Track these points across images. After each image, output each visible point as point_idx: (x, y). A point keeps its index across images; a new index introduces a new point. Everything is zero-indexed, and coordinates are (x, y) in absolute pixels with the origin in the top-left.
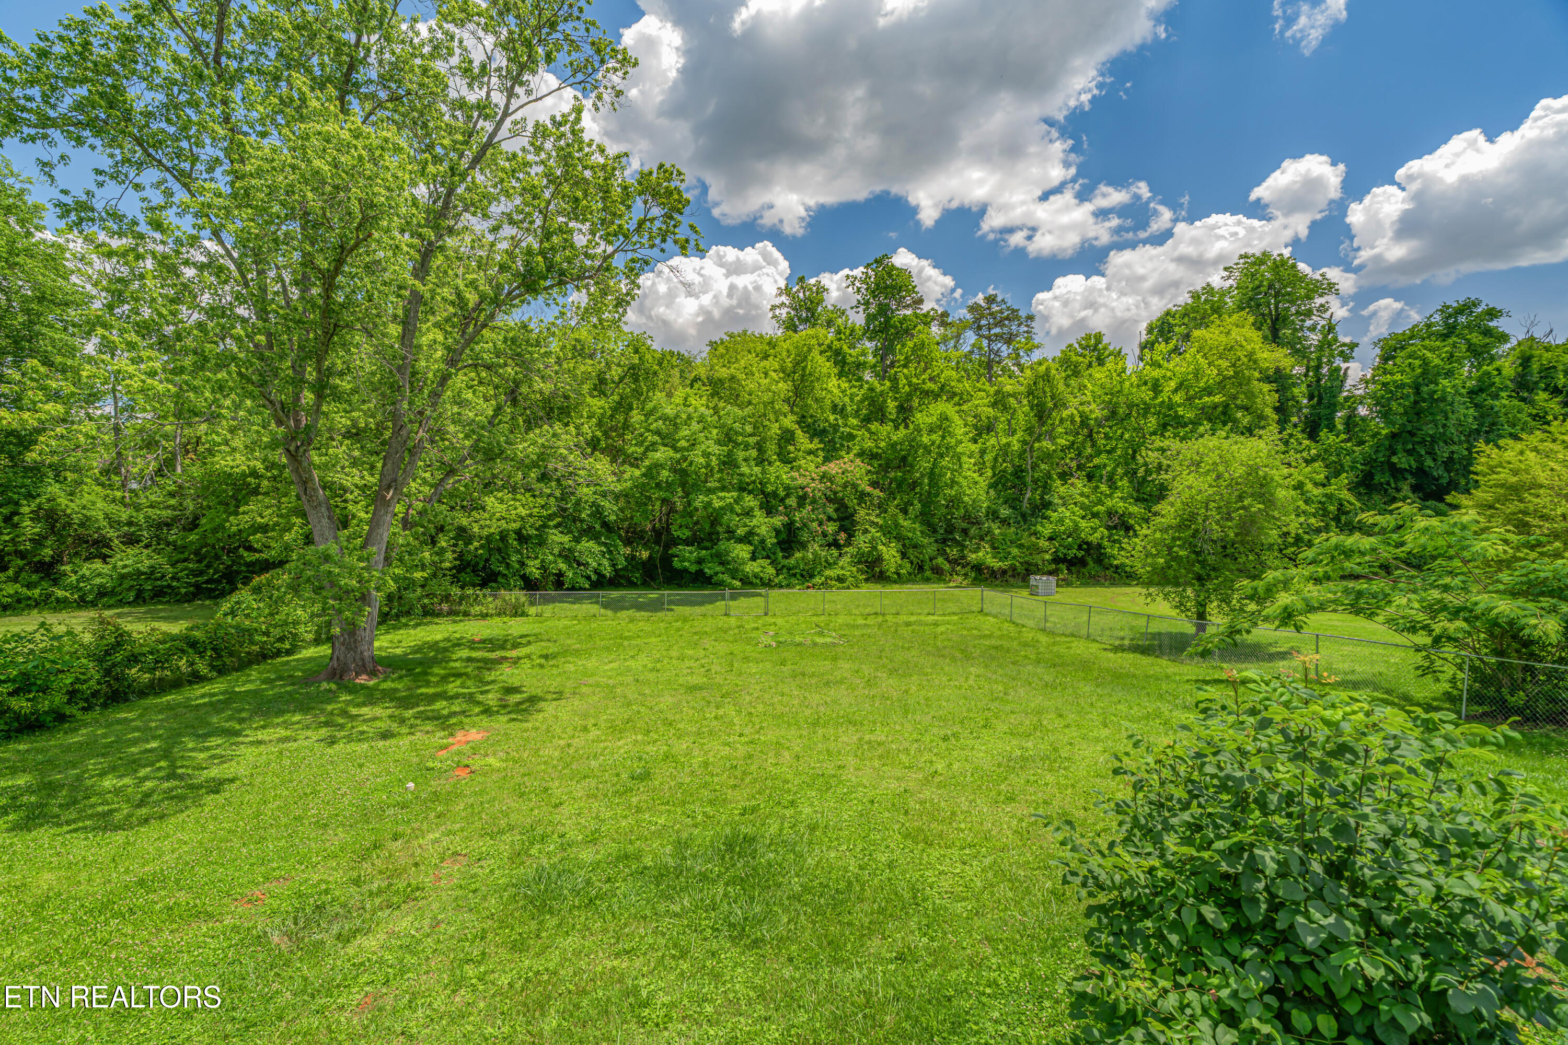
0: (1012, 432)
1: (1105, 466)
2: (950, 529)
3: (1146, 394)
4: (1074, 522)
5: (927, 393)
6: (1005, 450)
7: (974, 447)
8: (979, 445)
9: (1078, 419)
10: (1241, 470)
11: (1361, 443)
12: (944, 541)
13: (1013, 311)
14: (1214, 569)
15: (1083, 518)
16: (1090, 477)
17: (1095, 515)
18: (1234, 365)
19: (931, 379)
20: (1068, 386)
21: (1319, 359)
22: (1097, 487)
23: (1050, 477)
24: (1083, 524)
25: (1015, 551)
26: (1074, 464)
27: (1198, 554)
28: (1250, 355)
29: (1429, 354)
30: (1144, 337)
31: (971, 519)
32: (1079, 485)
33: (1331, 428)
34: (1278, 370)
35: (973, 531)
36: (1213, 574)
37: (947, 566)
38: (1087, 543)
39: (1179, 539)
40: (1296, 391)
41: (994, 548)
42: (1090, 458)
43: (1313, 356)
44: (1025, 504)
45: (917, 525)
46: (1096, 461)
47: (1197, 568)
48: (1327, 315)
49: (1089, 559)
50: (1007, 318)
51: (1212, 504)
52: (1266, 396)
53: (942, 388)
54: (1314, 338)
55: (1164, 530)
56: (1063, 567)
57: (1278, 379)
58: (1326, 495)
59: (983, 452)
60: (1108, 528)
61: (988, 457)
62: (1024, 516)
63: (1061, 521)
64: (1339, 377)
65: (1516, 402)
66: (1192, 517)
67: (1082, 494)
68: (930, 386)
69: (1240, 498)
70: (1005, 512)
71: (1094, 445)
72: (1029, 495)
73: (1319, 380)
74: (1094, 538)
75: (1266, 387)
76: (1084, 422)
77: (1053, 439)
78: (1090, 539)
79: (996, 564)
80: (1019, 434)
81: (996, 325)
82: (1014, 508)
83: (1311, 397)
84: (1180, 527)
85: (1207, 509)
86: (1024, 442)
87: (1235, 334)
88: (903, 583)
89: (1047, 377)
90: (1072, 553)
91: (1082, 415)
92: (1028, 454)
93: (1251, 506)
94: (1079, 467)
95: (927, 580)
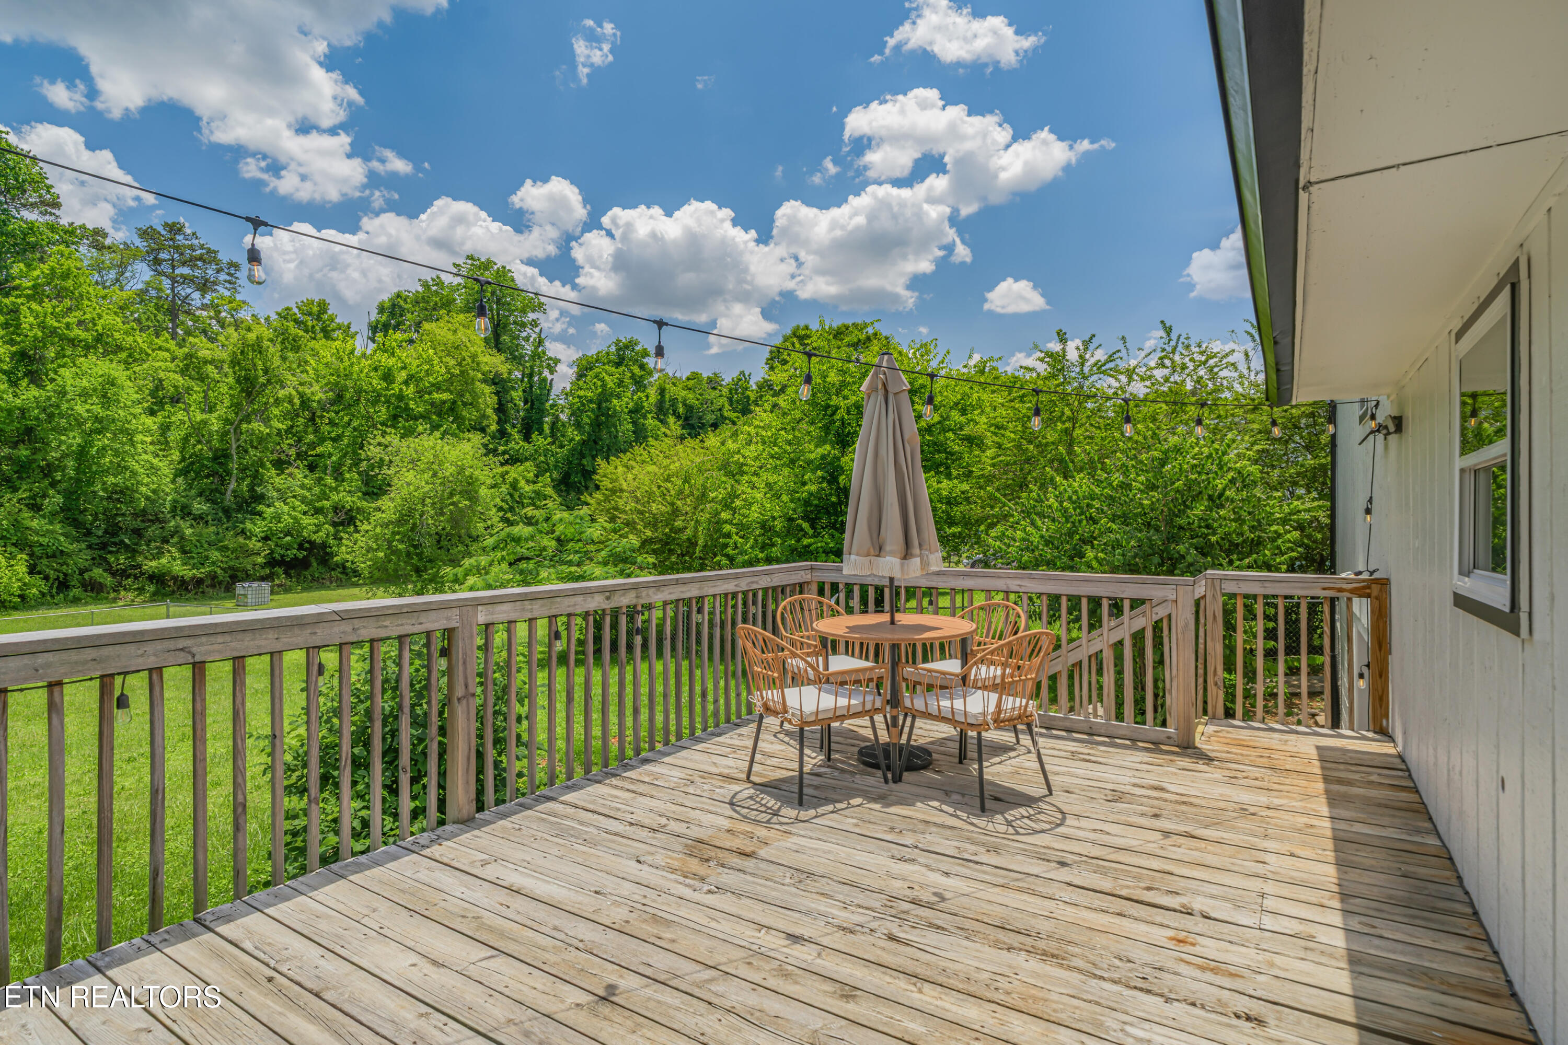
0: (211, 409)
1: (330, 456)
2: (113, 530)
3: (377, 383)
4: (295, 518)
5: (73, 342)
6: (198, 429)
7: (149, 421)
8: (159, 418)
9: (297, 401)
10: (452, 469)
11: (562, 447)
12: (103, 546)
13: (209, 251)
14: (430, 561)
15: (305, 513)
16: (312, 468)
17: (318, 511)
18: (460, 364)
19: (80, 323)
20: (284, 359)
21: (532, 367)
22: (321, 479)
23: (262, 465)
24: (306, 520)
25: (215, 555)
26: (293, 452)
27: (415, 547)
28: (474, 357)
29: (607, 378)
30: (374, 316)
31: (150, 516)
32: (298, 476)
33: (541, 431)
34: (497, 375)
35: (153, 531)
36: (429, 565)
37: (108, 580)
38: (309, 542)
39: (398, 533)
40: (514, 394)
41: (184, 552)
42: (312, 446)
43: (528, 365)
44: (229, 496)
45: (58, 527)
46: (320, 450)
47: (415, 560)
48: (537, 330)
49: (313, 560)
50: (200, 258)
51: (428, 501)
52: (487, 397)
53: (99, 339)
54: (528, 349)
55: (386, 525)
56: (280, 571)
57: (498, 383)
58: (535, 492)
59: (165, 428)
60: (334, 524)
61: (174, 436)
62: (227, 512)
63: (278, 518)
64: (546, 386)
65: (656, 422)
66: (410, 513)
67: (303, 486)
68: (77, 332)
69: (451, 495)
70: (200, 507)
71: (316, 431)
72: (233, 485)
73: (531, 387)
74: (318, 538)
75: (488, 389)
76: (305, 402)
77: (266, 421)
78: (314, 537)
79: (187, 573)
80: (221, 410)
81: (184, 264)
82: (214, 502)
83: (526, 402)
84: (400, 522)
85: (424, 506)
86: (227, 421)
87: (462, 334)
88: (31, 608)
89: (258, 347)
90: (291, 553)
91: (301, 395)
92: (232, 436)
93: (459, 502)
94: (298, 455)
95: (76, 601)
